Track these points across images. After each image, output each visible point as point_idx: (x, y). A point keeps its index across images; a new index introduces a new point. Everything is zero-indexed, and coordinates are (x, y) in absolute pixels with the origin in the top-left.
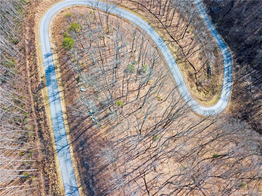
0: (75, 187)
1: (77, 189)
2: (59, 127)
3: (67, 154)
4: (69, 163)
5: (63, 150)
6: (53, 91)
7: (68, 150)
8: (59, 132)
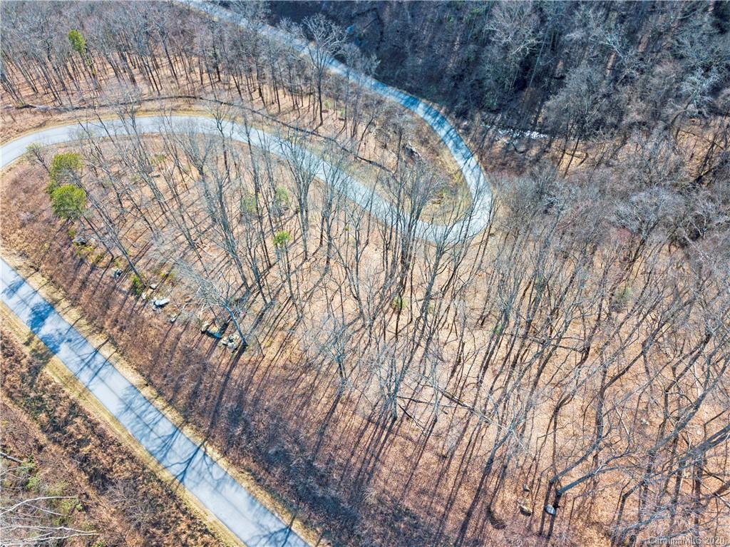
0: (282, 530)
1: (288, 530)
2: (147, 423)
3: (210, 469)
4: (227, 487)
5: (193, 468)
6: (79, 356)
7: (206, 458)
8: (156, 434)
